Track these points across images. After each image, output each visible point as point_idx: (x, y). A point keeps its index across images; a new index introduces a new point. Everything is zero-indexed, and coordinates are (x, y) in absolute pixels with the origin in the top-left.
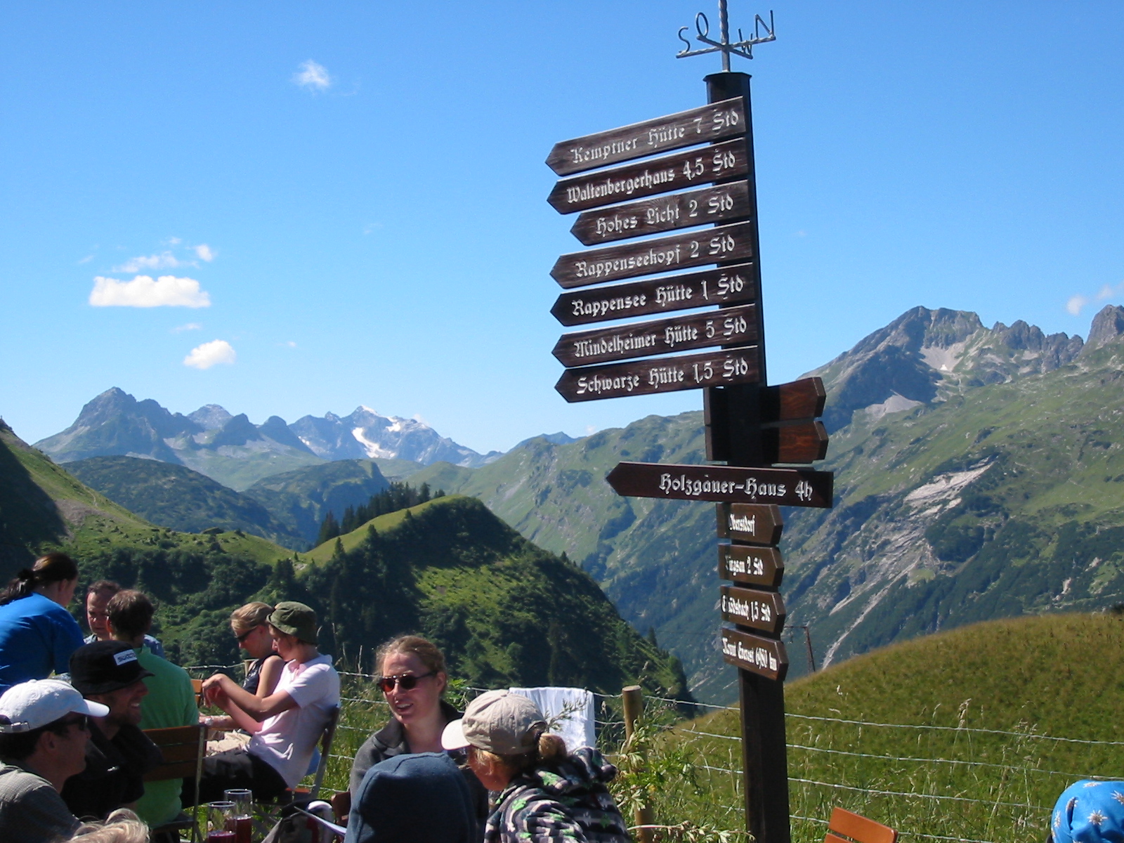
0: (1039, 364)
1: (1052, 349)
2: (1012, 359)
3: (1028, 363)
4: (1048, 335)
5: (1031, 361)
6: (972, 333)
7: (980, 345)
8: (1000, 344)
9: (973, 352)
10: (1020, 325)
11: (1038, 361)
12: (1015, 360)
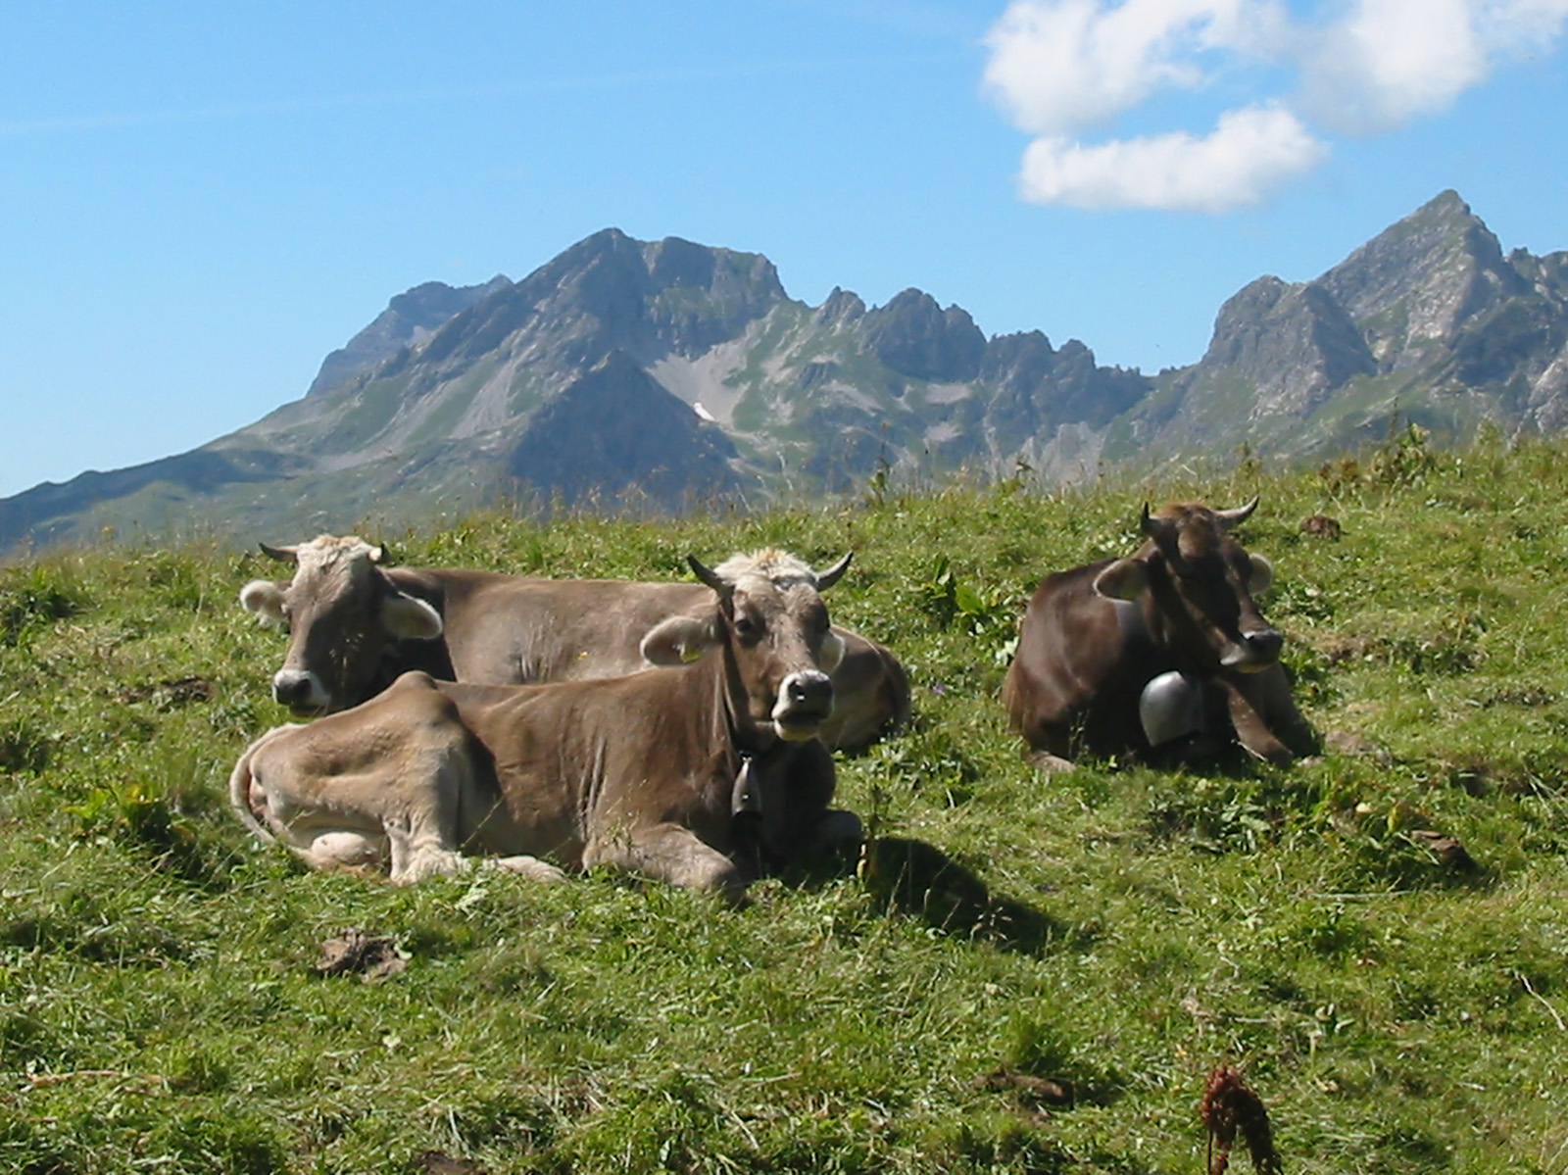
0: (978, 418)
1: (1010, 376)
2: (901, 399)
3: (944, 413)
4: (994, 337)
5: (952, 406)
6: (760, 314)
7: (793, 350)
8: (860, 352)
9: (777, 370)
10: (913, 303)
11: (973, 410)
12: (907, 401)
